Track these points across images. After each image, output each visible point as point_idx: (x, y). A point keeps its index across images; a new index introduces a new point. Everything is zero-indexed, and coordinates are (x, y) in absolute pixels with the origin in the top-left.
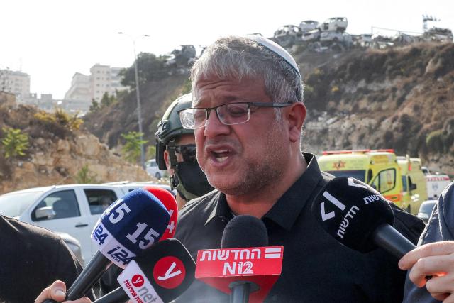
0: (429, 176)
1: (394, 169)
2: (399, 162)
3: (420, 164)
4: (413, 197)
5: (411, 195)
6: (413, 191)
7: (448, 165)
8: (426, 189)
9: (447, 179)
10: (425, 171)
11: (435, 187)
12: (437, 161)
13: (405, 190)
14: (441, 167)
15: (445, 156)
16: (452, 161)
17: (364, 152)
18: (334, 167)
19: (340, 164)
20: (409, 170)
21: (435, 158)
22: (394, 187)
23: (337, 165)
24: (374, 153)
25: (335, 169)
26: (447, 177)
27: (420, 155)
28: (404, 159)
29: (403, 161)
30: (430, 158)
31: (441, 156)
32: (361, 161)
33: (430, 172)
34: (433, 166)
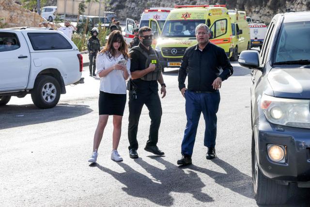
0: (252, 24)
1: (226, 19)
2: (230, 13)
3: (245, 15)
4: (240, 40)
5: (238, 38)
6: (239, 35)
7: (266, 15)
8: (249, 33)
9: (264, 26)
10: (248, 20)
11: (256, 32)
12: (258, 12)
13: (234, 35)
14: (260, 17)
15: (263, 9)
16: (268, 12)
17: (205, 7)
18: (182, 17)
19: (187, 15)
20: (237, 19)
21: (257, 10)
22: (226, 32)
23: (185, 16)
24: (211, 7)
25: (183, 19)
26: (264, 24)
27: (246, 8)
28: (234, 12)
29: (232, 13)
30: (253, 10)
31: (261, 9)
32: (202, 13)
33: (253, 21)
34: (255, 16)
